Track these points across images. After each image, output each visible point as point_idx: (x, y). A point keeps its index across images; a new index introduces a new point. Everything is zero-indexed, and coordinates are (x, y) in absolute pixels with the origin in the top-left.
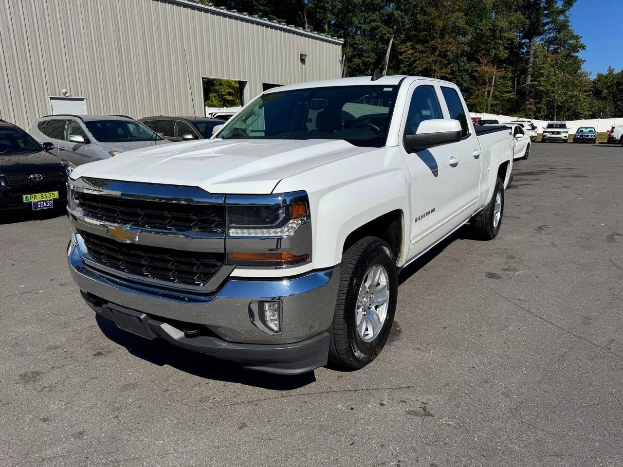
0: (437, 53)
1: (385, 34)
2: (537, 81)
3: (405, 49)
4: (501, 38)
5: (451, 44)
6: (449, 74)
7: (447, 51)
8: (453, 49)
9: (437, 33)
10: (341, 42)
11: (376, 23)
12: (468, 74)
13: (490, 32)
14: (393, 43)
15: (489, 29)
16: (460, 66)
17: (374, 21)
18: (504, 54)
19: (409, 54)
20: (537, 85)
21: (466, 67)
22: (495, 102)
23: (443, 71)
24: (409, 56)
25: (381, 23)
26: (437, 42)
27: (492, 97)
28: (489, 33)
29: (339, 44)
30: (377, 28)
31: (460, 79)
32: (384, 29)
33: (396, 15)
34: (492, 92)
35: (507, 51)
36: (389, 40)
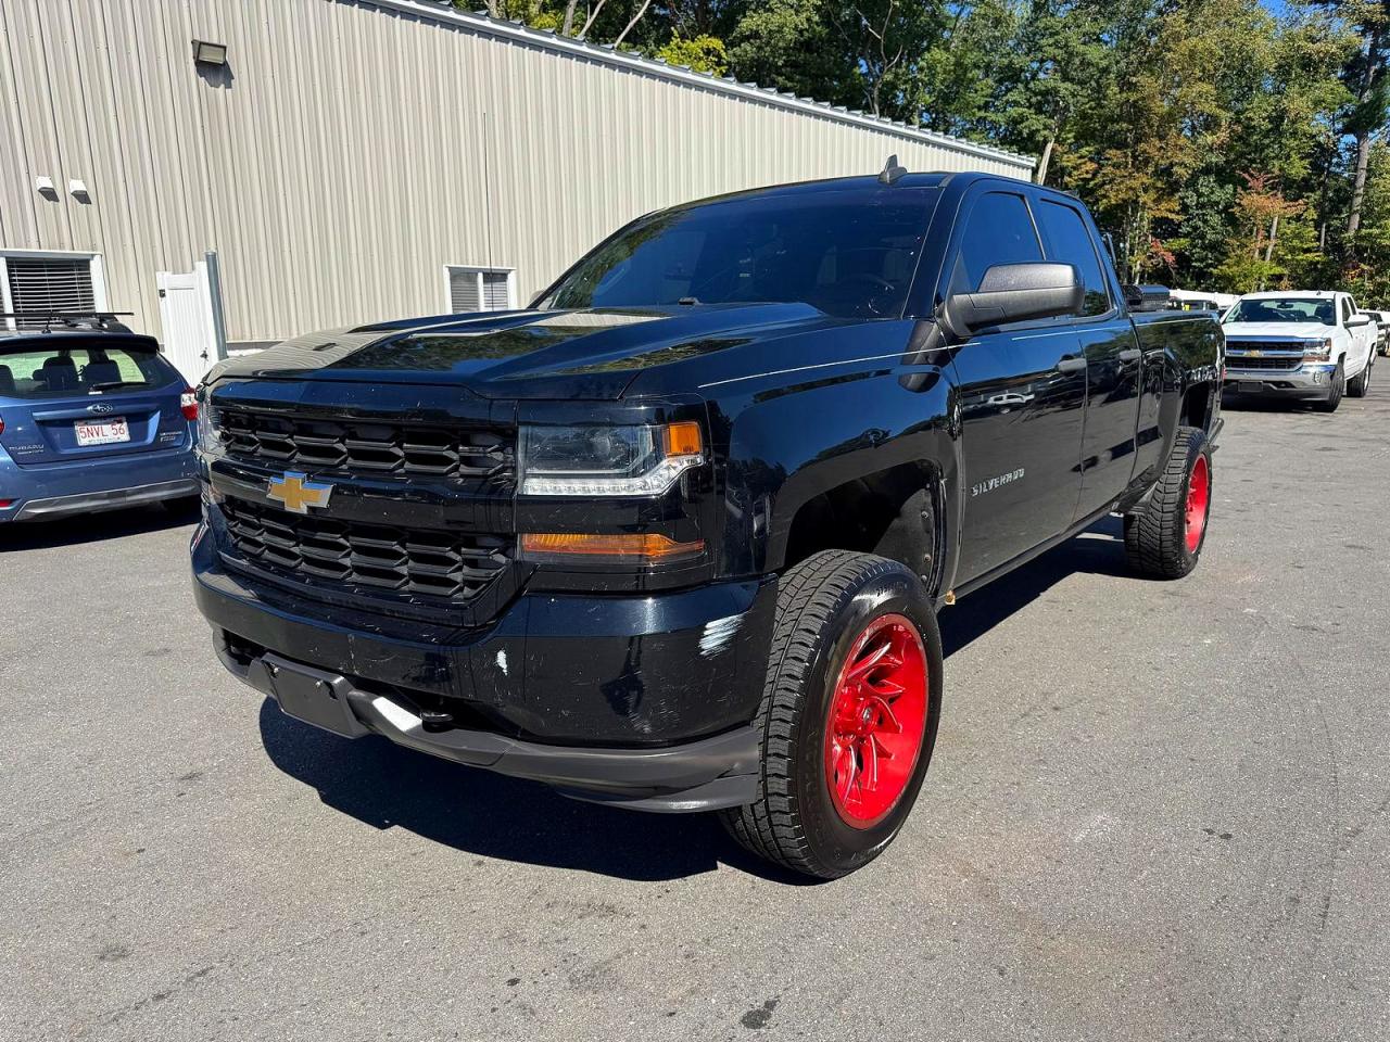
0: (1150, 169)
1: (1038, 131)
2: (1378, 227)
3: (1079, 161)
4: (1294, 134)
5: (1181, 149)
6: (1178, 213)
7: (1172, 165)
8: (1185, 161)
9: (1151, 127)
10: (1029, 164)
11: (1020, 110)
12: (1218, 212)
13: (1270, 122)
14: (1053, 150)
15: (1268, 117)
16: (1200, 195)
17: (1016, 103)
18: (1299, 169)
19: (1087, 172)
20: (1378, 236)
21: (1214, 198)
22: (1278, 270)
23: (1164, 205)
24: (1085, 176)
25: (1029, 108)
26: (1151, 147)
27: (1271, 259)
28: (1266, 125)
29: (1027, 168)
30: (1022, 119)
31: (1200, 224)
32: (1035, 122)
33: (1063, 92)
34: (1270, 250)
35: (1306, 162)
36: (1045, 142)
